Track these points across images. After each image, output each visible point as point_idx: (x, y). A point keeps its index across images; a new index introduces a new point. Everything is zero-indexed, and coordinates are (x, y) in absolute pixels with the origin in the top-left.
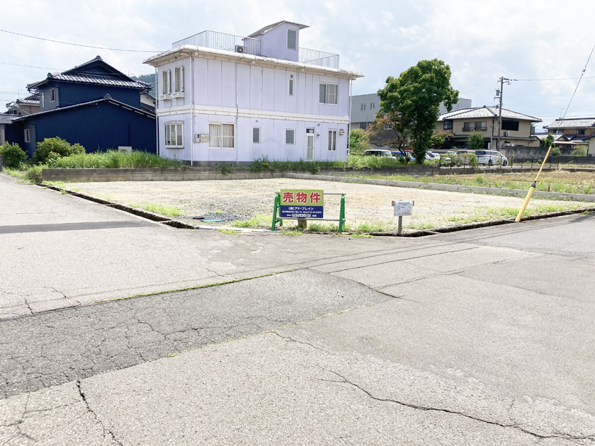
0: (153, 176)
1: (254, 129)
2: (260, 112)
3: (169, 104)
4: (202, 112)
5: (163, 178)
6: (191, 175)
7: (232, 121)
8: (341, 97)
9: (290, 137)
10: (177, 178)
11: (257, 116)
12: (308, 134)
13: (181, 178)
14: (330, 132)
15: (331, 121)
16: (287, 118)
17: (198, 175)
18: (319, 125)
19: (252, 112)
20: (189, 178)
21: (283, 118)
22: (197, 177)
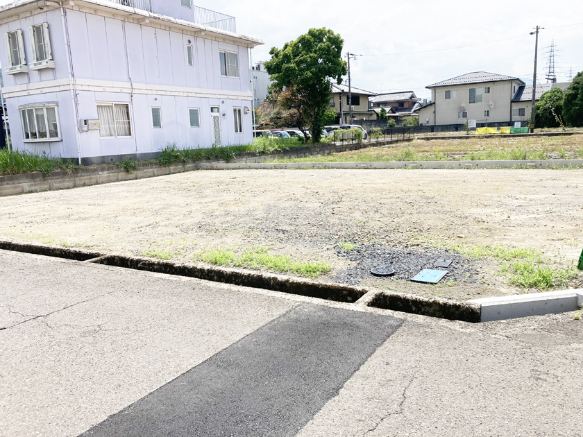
0: (31, 185)
1: (153, 109)
2: (158, 87)
3: (25, 79)
4: (87, 88)
5: (46, 186)
6: (84, 178)
7: (125, 100)
8: (241, 69)
9: (194, 118)
10: (66, 184)
11: (154, 92)
12: (214, 114)
13: (71, 184)
14: (235, 110)
15: (235, 98)
16: (190, 95)
17: (94, 177)
18: (223, 102)
19: (149, 87)
20: (82, 182)
21: (185, 94)
22: (94, 181)
